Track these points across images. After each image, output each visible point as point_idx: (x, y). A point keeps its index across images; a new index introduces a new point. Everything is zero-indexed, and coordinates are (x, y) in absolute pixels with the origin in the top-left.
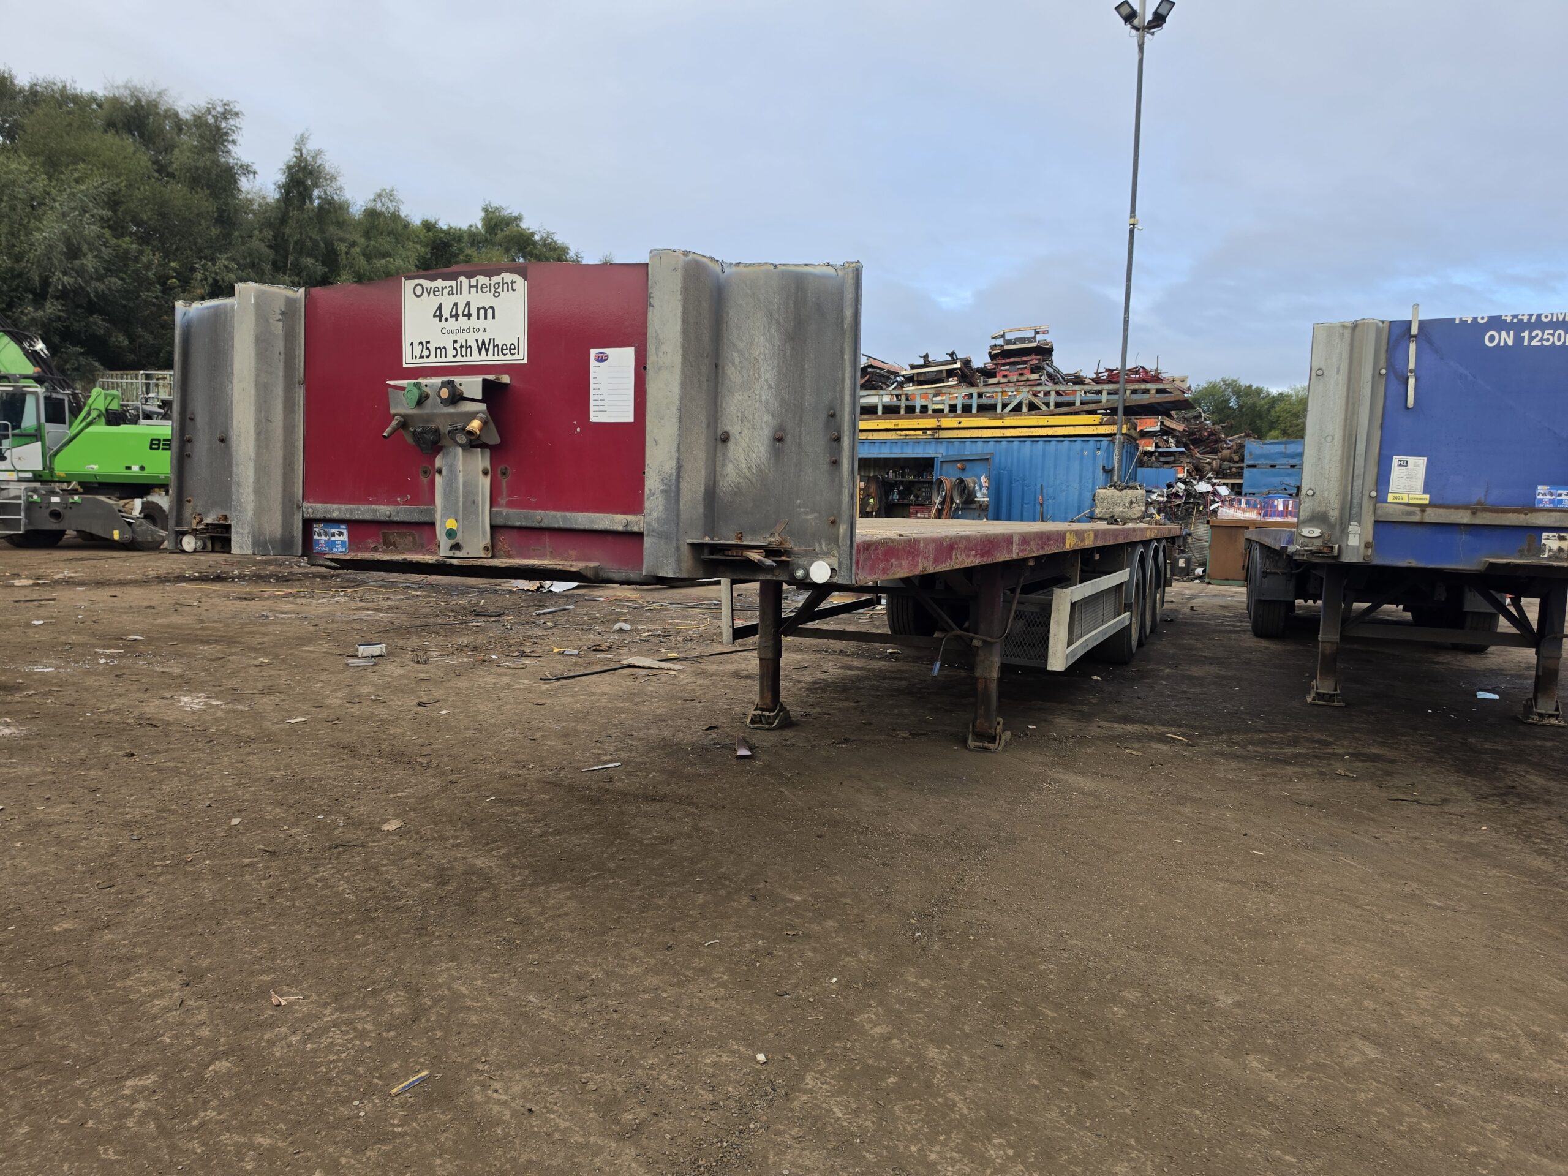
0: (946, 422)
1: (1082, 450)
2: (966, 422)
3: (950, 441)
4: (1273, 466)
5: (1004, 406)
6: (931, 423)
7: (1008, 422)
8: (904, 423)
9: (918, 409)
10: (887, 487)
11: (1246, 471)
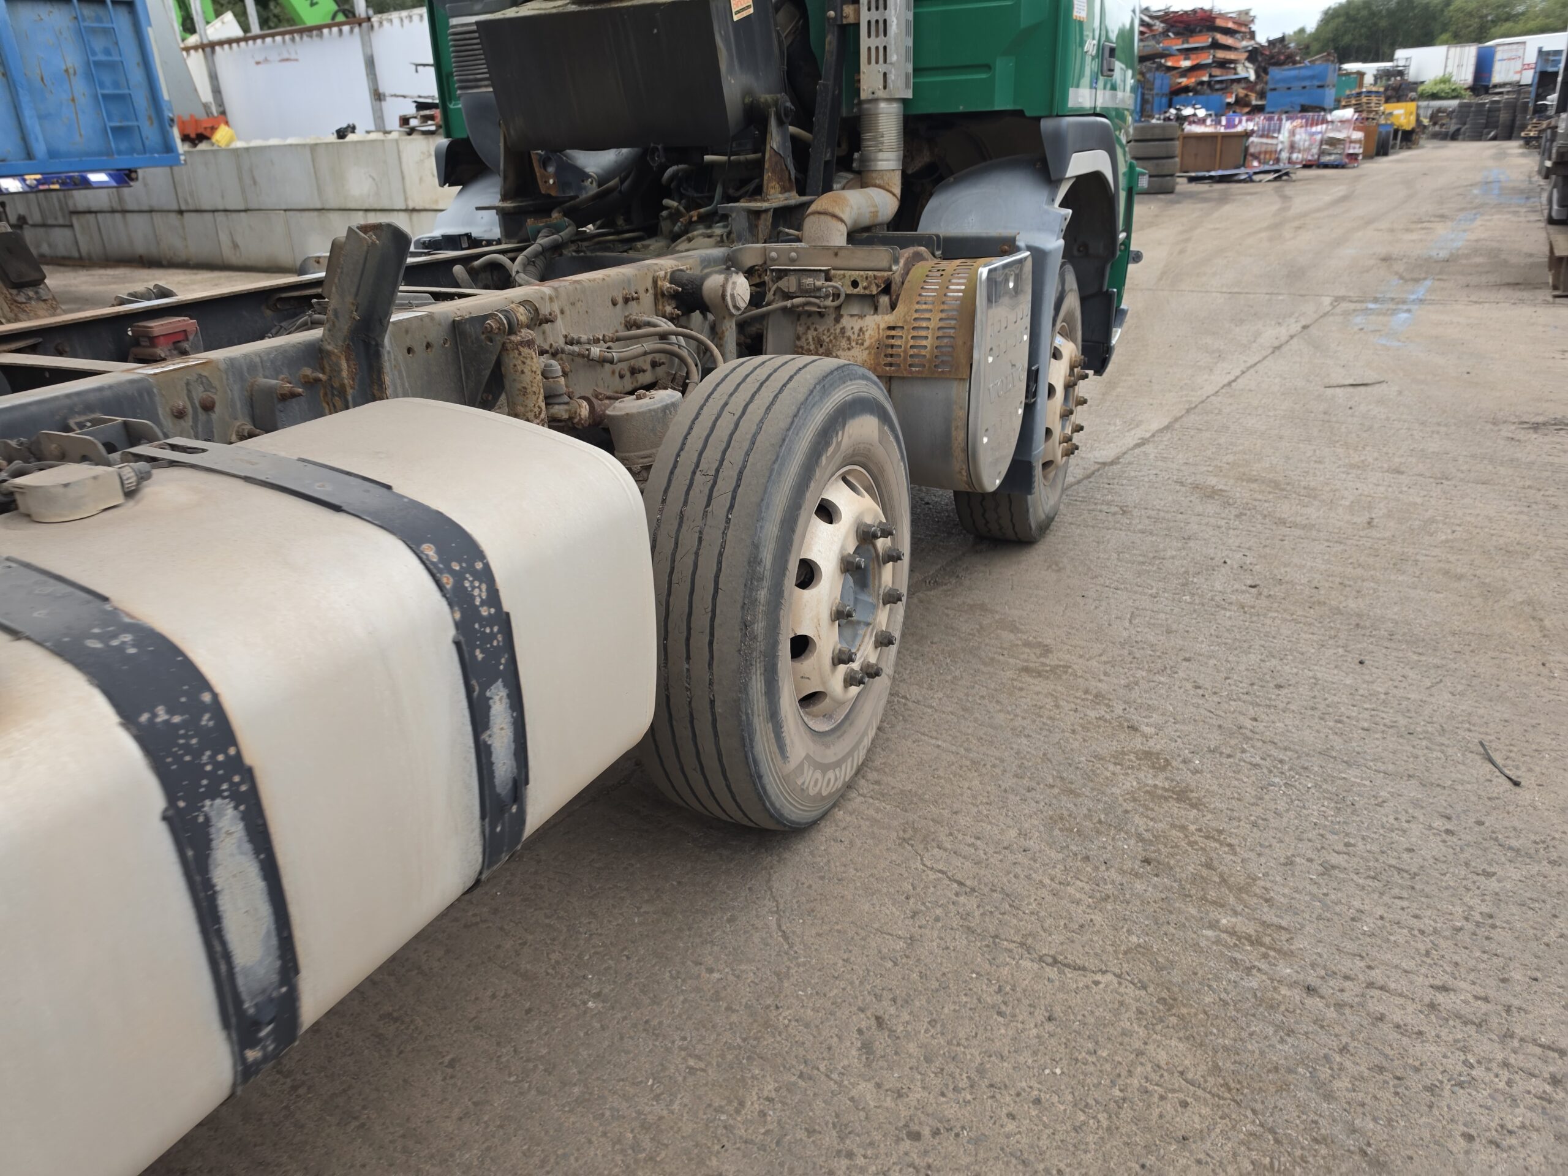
4: (1289, 88)
11: (1269, 95)
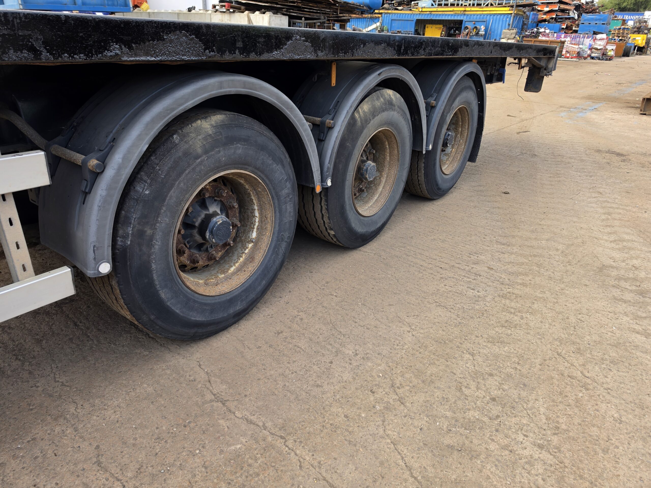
0: (468, 9)
1: (503, 18)
2: (473, 9)
3: (468, 15)
5: (484, 4)
6: (463, 9)
7: (484, 9)
8: (456, 9)
9: (460, 5)
10: (450, 29)
11: (581, 25)
